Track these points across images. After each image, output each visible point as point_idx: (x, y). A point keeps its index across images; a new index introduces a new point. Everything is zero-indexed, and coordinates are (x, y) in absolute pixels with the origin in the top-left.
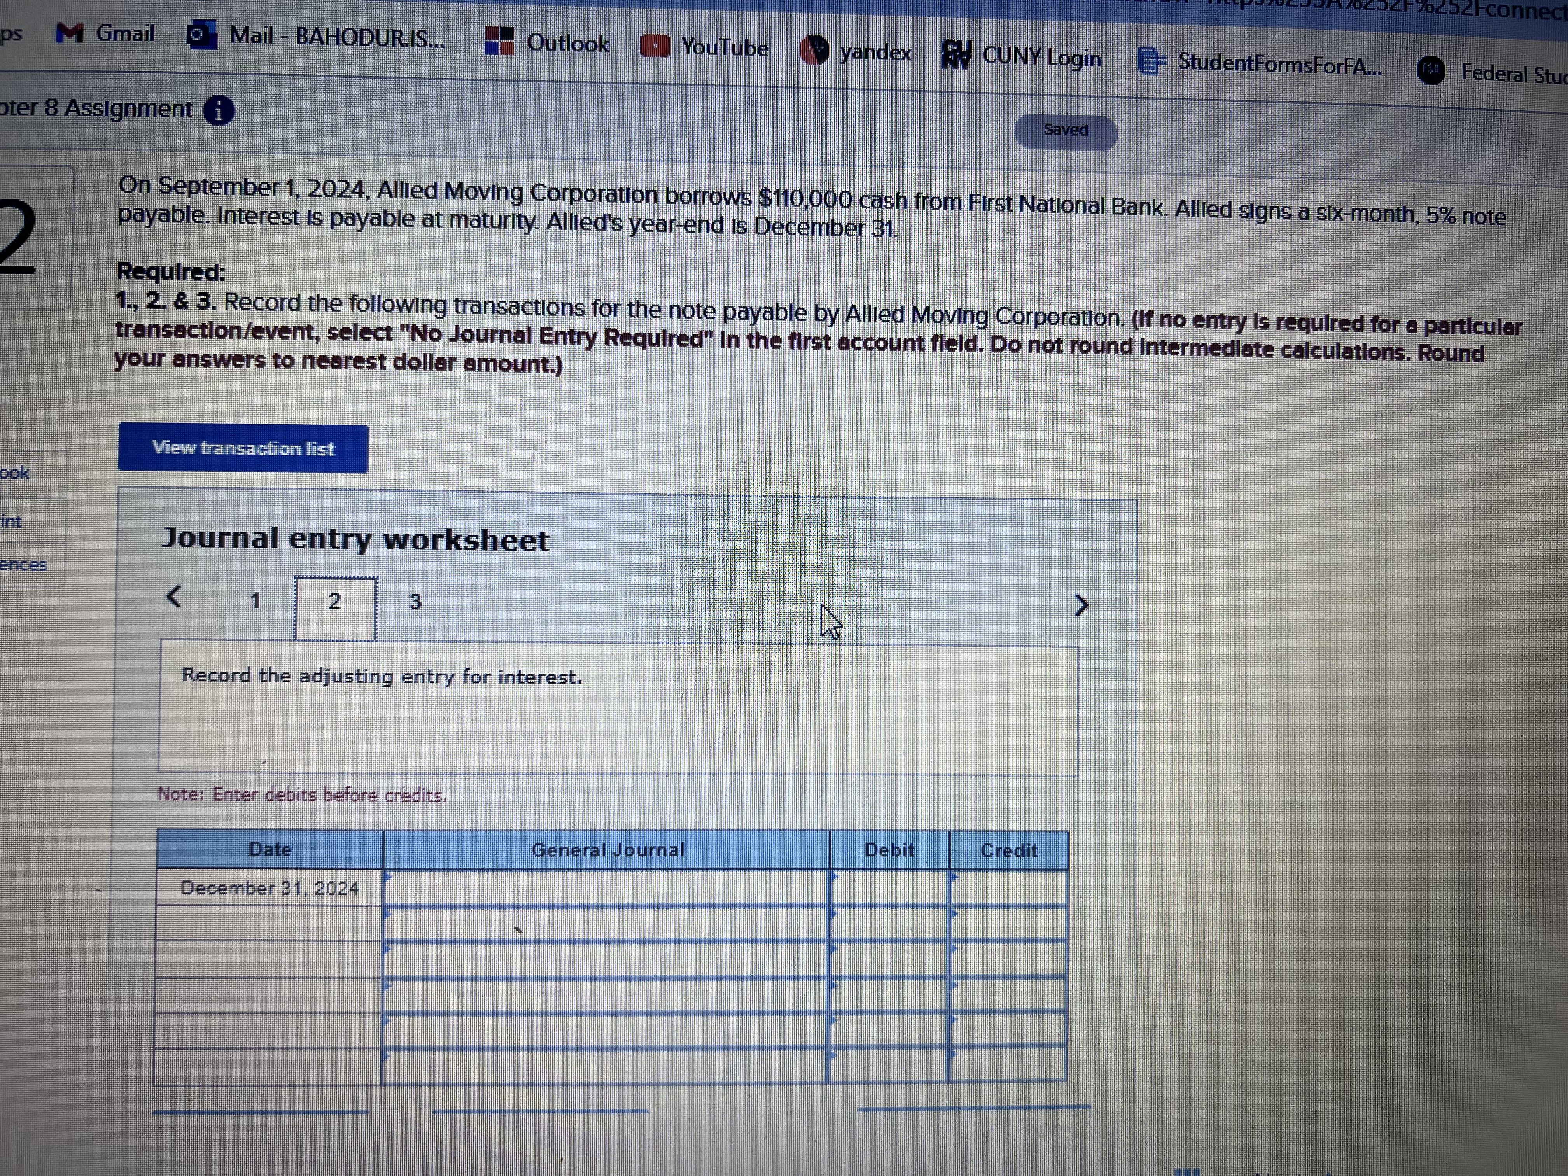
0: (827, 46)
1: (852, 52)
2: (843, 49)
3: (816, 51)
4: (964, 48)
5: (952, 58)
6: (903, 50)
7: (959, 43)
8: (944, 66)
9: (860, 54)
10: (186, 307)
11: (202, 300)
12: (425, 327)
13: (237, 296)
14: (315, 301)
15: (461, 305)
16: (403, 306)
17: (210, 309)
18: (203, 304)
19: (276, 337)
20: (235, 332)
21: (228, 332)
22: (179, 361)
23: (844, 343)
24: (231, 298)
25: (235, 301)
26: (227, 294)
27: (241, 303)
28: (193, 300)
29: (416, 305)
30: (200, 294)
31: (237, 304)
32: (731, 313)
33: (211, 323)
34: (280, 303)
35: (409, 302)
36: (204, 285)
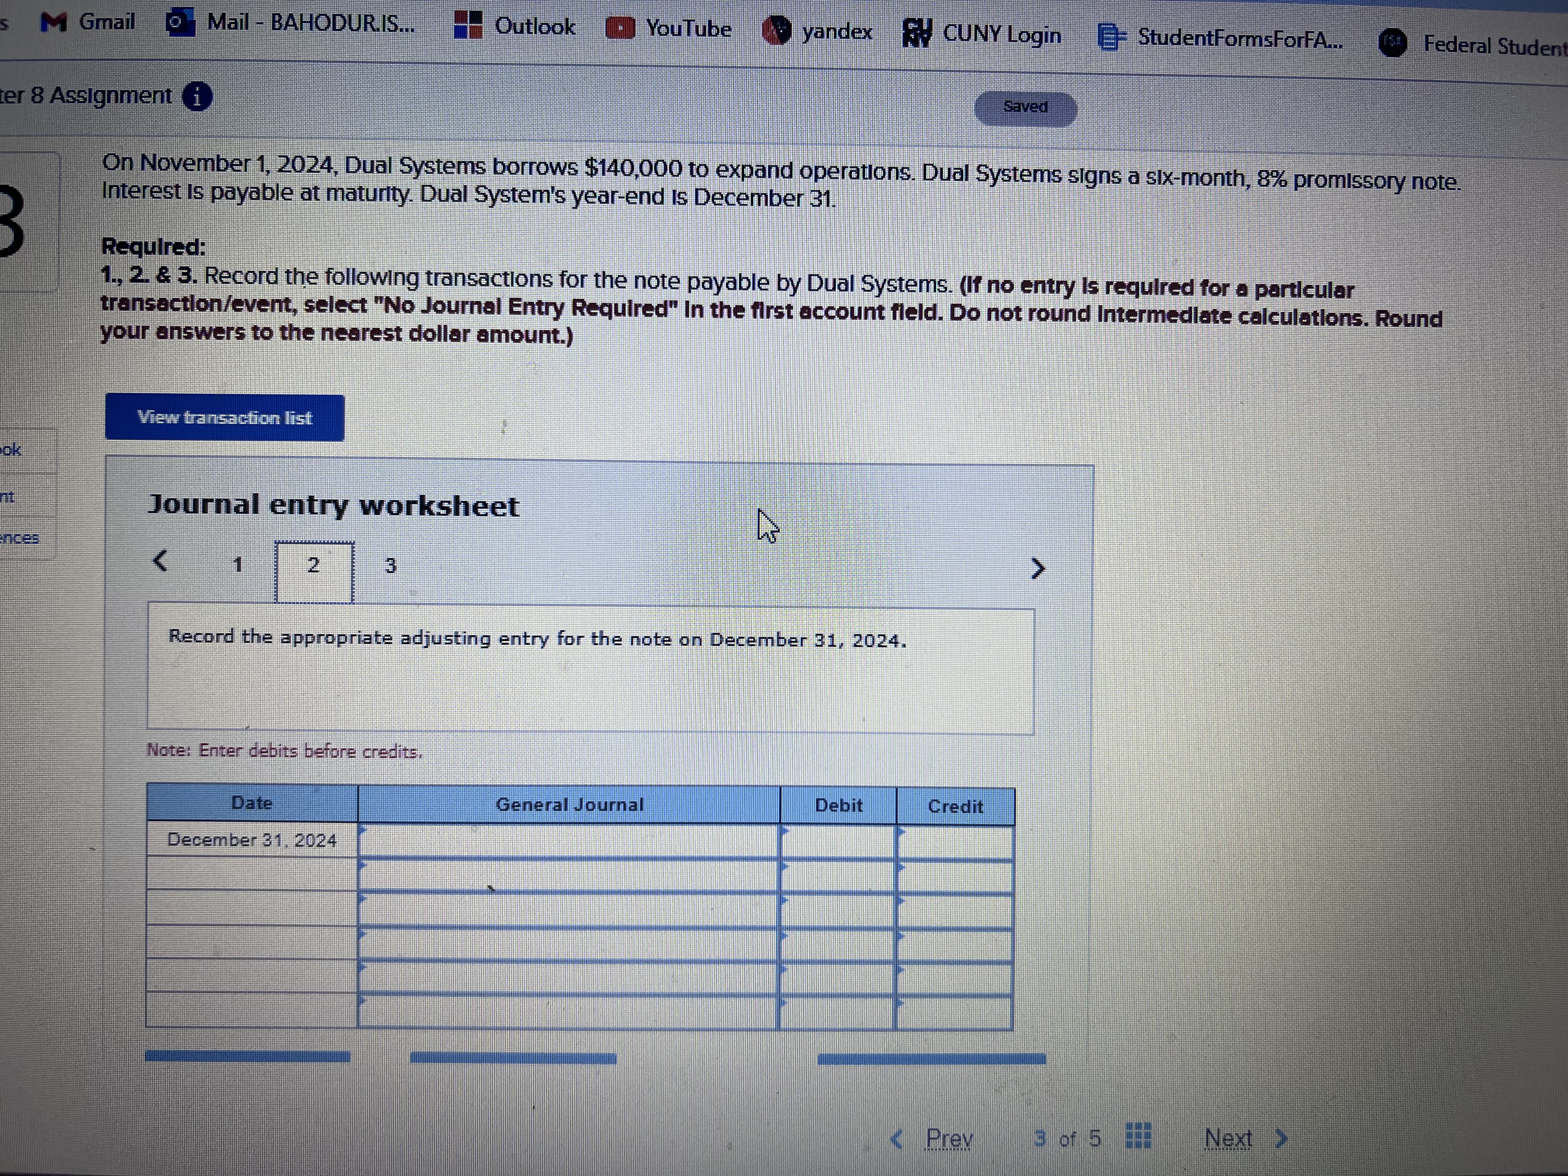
0: (789, 25)
1: (814, 32)
2: (805, 29)
3: (778, 31)
4: (925, 27)
5: (912, 36)
6: (865, 29)
7: (920, 21)
8: (905, 44)
9: (821, 33)
10: (169, 281)
11: (184, 274)
12: (398, 299)
13: (217, 270)
14: (293, 275)
15: (432, 276)
16: (376, 279)
17: (191, 282)
18: (184, 278)
19: (255, 309)
20: (216, 304)
21: (208, 305)
22: (162, 332)
23: (806, 313)
24: (212, 272)
25: (214, 275)
26: (208, 268)
27: (221, 277)
28: (175, 274)
29: (388, 277)
30: (182, 268)
31: (217, 277)
32: (695, 283)
33: (192, 296)
34: (258, 277)
35: (382, 275)
36: (185, 259)
